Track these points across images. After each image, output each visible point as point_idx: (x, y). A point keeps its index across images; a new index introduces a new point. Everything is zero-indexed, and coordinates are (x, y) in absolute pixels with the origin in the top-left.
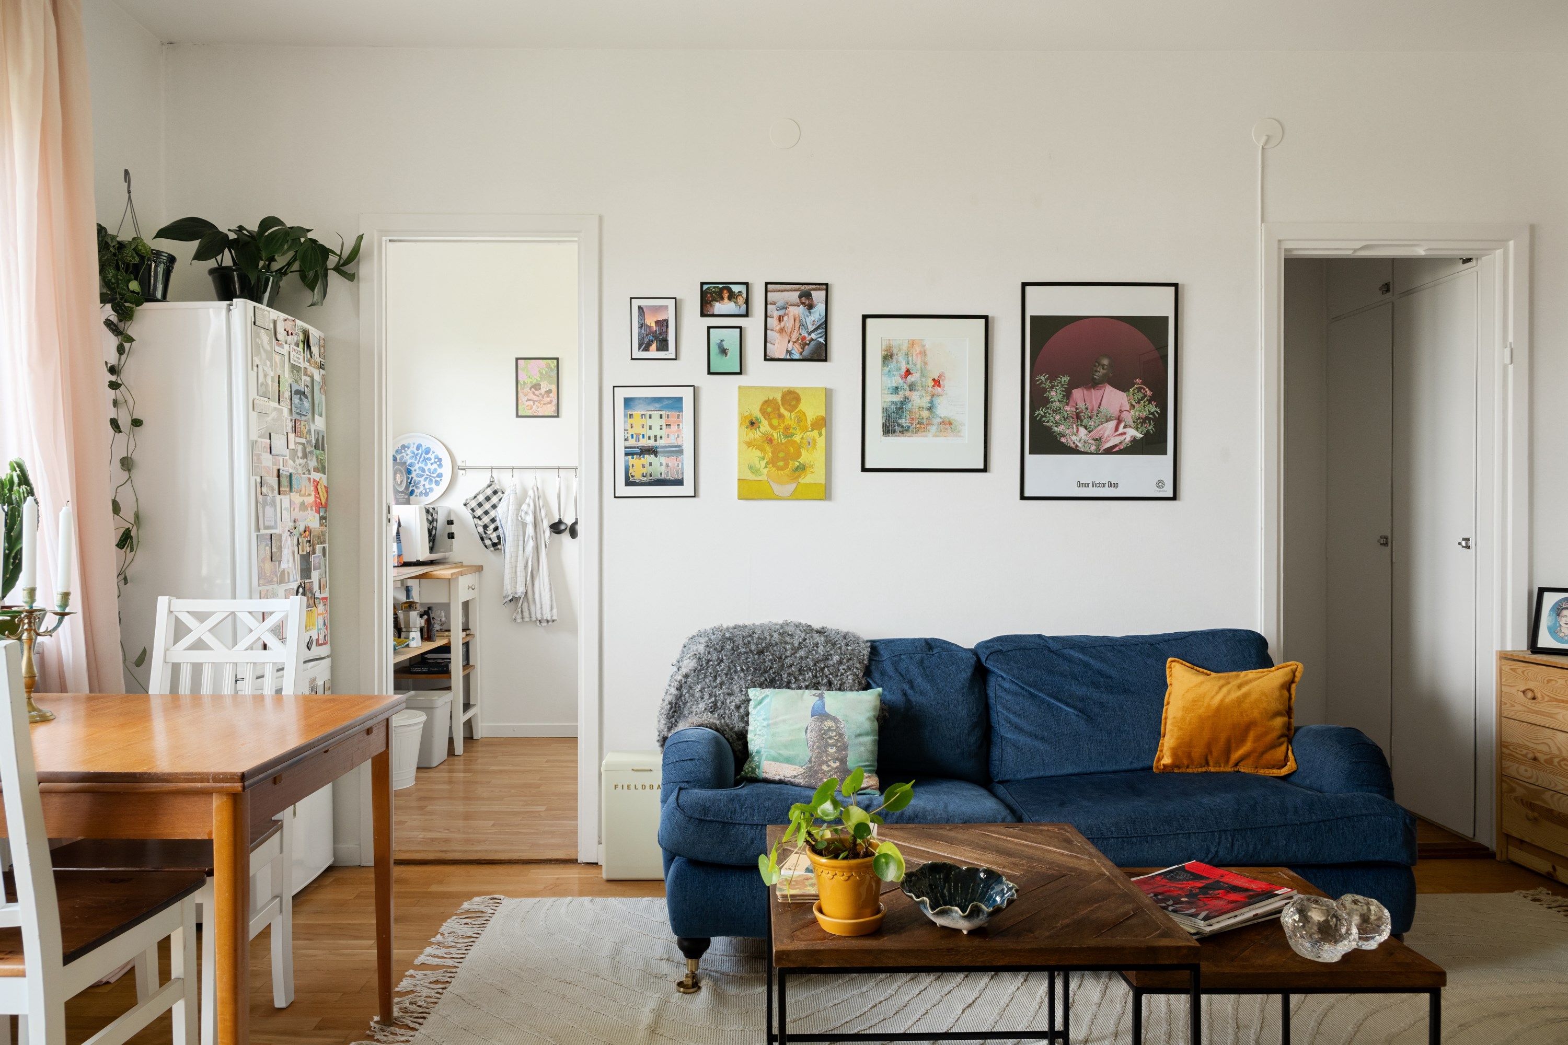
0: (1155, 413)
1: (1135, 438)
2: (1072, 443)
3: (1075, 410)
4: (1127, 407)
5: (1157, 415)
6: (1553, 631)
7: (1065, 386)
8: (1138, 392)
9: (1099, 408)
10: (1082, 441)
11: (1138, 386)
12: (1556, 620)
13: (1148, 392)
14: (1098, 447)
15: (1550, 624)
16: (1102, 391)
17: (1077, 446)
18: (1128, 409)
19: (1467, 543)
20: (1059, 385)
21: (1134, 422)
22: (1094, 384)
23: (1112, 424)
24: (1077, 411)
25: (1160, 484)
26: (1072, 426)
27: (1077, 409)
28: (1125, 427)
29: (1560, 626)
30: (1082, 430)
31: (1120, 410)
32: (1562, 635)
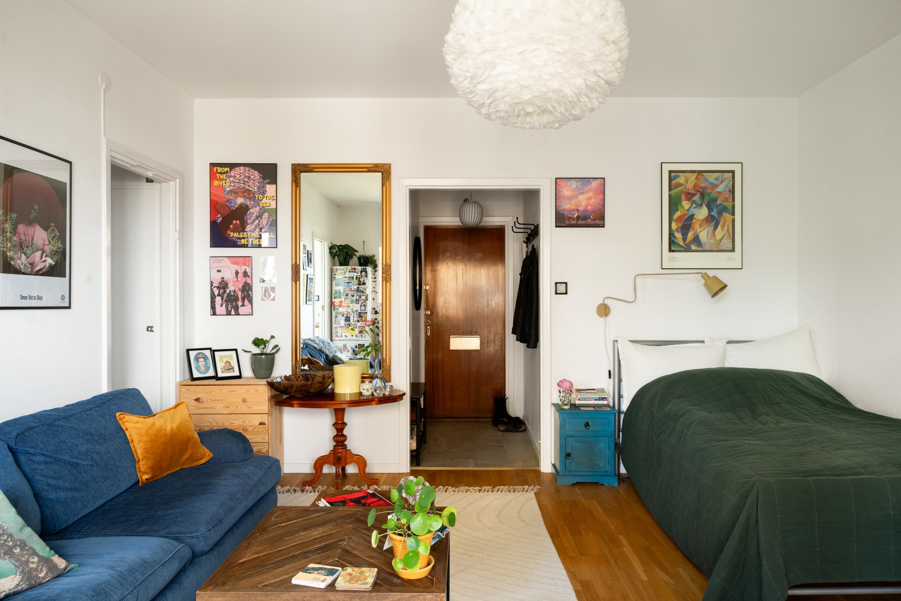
0: (61, 248)
1: (51, 265)
2: (17, 265)
3: (19, 241)
4: (47, 243)
5: (61, 250)
6: (198, 369)
7: (14, 221)
8: (52, 232)
9: (32, 240)
10: (23, 265)
11: (53, 228)
12: (197, 364)
13: (57, 233)
14: (32, 269)
15: (195, 366)
16: (35, 228)
17: (20, 268)
18: (48, 244)
19: (150, 329)
20: (11, 219)
21: (50, 253)
22: (30, 223)
23: (39, 254)
24: (21, 241)
25: (63, 297)
26: (18, 252)
27: (20, 240)
28: (46, 256)
29: (200, 366)
30: (23, 256)
31: (44, 244)
32: (202, 370)
